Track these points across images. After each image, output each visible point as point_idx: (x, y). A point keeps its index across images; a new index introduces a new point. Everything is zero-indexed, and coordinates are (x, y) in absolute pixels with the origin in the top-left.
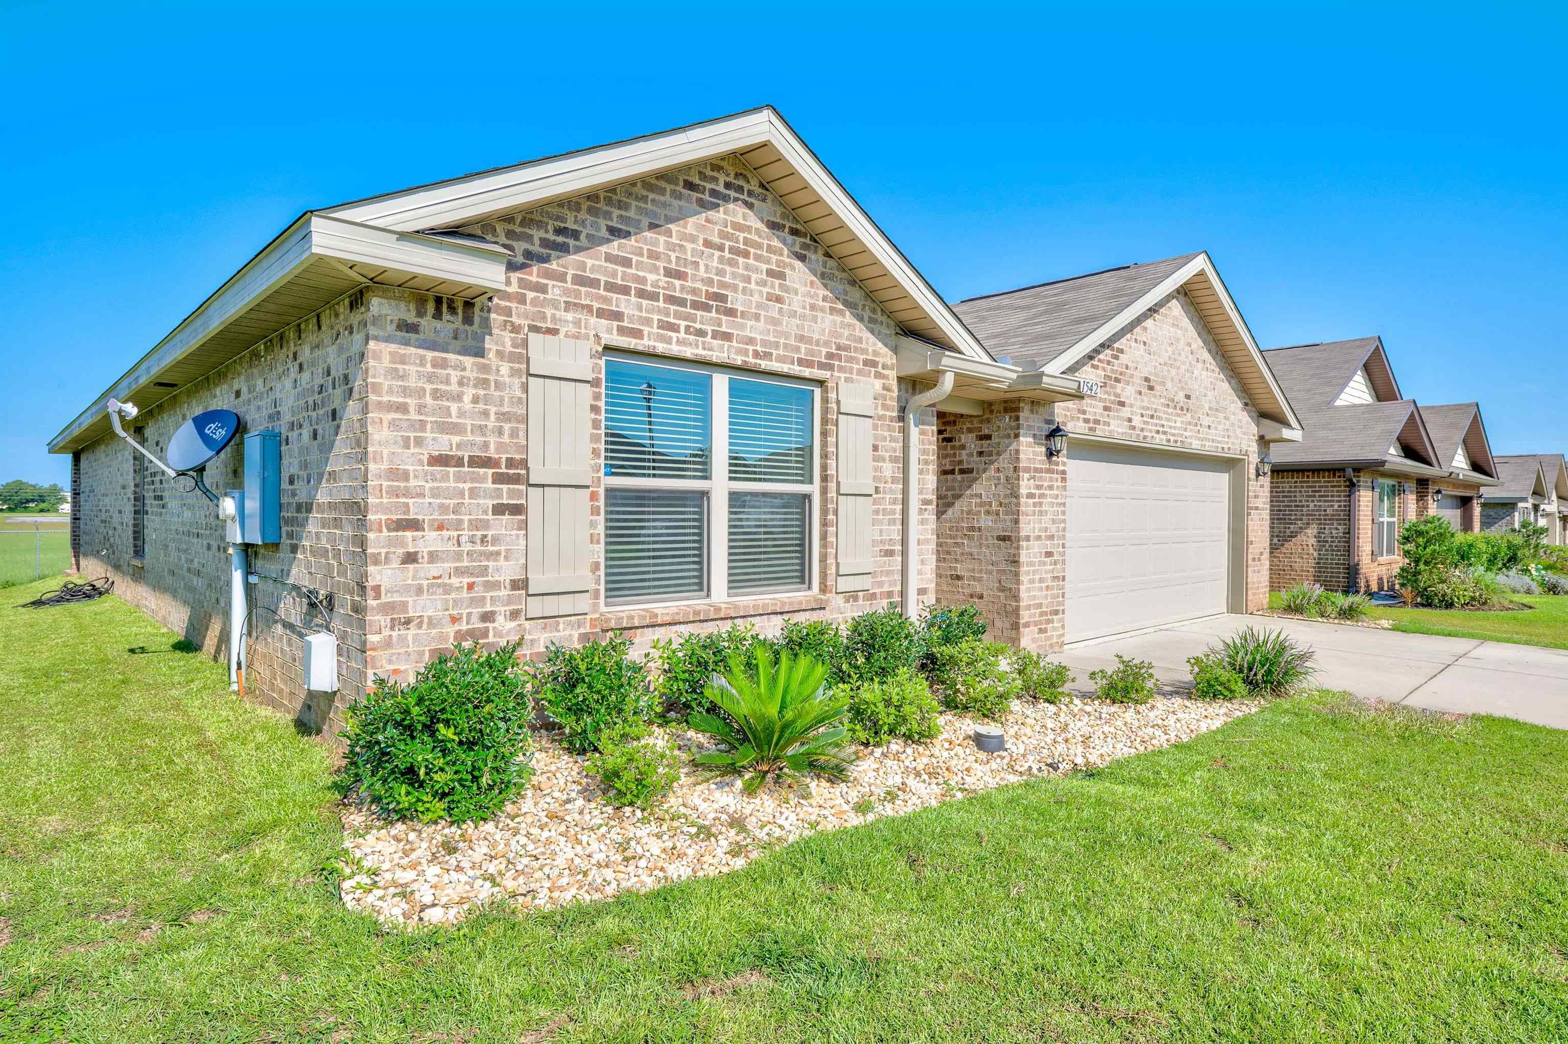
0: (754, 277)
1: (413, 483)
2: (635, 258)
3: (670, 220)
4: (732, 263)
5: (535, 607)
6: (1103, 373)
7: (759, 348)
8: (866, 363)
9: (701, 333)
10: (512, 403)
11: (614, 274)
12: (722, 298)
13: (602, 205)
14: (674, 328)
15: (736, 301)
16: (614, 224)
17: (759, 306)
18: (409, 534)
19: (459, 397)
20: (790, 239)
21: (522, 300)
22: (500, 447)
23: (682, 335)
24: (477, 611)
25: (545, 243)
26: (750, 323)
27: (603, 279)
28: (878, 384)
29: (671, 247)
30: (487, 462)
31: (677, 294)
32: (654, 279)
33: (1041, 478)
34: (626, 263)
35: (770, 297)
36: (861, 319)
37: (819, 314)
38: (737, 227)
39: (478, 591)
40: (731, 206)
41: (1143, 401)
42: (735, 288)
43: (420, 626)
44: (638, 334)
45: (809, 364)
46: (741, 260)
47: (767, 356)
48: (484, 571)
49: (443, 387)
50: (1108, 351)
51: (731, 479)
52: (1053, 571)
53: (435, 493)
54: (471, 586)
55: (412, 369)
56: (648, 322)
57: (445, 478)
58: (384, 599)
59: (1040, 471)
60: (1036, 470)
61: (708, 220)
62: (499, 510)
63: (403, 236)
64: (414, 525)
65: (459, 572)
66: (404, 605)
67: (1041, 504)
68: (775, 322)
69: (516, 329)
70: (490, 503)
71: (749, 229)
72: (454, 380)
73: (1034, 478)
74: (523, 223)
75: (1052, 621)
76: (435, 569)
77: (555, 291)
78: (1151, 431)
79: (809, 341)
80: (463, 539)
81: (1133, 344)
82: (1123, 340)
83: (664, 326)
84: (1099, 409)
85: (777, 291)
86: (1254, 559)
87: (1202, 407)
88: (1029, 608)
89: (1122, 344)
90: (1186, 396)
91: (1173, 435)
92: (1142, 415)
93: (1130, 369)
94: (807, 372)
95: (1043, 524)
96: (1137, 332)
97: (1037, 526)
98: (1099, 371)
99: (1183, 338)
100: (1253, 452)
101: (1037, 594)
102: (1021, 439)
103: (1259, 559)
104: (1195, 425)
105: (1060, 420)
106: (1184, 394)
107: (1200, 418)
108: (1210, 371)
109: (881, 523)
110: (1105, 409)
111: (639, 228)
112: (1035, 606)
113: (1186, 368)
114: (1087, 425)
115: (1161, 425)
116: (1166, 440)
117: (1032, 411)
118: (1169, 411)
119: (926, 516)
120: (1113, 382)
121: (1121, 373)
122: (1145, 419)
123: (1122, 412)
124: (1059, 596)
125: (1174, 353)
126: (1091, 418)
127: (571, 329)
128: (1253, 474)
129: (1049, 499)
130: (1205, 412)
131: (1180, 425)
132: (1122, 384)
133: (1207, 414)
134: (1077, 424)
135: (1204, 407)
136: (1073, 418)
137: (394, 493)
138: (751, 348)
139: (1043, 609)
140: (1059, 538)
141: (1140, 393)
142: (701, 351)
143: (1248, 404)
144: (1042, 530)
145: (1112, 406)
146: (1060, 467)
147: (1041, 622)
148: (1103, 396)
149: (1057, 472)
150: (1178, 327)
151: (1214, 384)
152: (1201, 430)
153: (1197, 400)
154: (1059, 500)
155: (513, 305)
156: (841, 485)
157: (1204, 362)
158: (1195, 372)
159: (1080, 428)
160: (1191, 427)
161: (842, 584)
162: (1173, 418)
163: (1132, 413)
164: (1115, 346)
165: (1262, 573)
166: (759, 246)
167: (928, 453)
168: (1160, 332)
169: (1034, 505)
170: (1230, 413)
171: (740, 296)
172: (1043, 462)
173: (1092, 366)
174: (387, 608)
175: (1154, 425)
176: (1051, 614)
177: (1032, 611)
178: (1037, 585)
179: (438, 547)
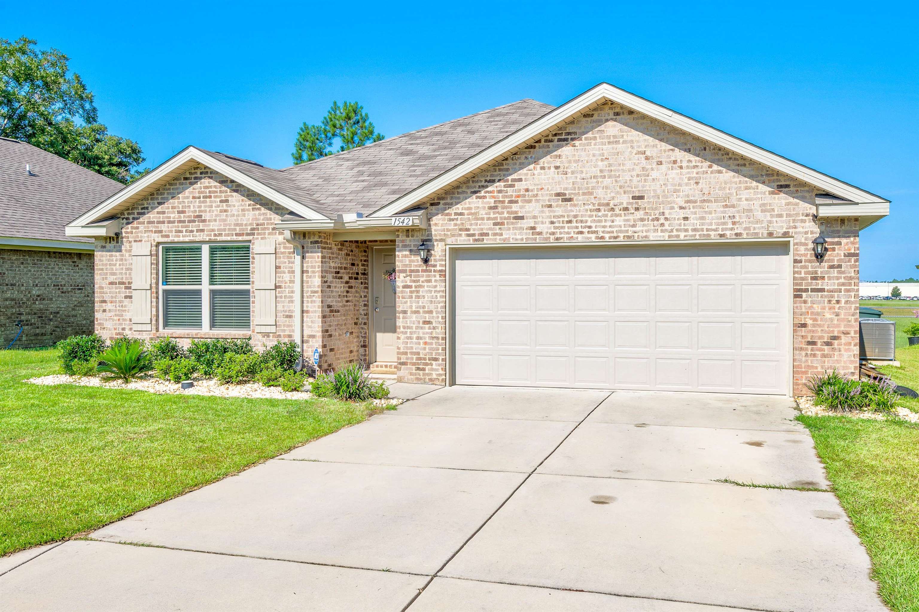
0: (214, 205)
1: (105, 290)
2: (166, 210)
3: (179, 193)
4: (204, 202)
5: (135, 327)
6: (492, 200)
7: (216, 233)
8: (274, 229)
9: (192, 231)
10: (129, 265)
11: (160, 217)
12: (201, 216)
13: (155, 196)
14: (181, 232)
15: (206, 216)
16: (160, 201)
17: (216, 216)
18: (104, 304)
19: (115, 265)
21: (132, 233)
22: (126, 278)
23: (184, 233)
24: (121, 327)
25: (139, 214)
26: (212, 223)
27: (156, 220)
29: (180, 203)
30: (123, 283)
31: (182, 219)
32: (174, 216)
33: (418, 276)
34: (164, 213)
35: (221, 211)
37: (246, 213)
38: (206, 187)
39: (121, 321)
40: (203, 180)
42: (205, 211)
43: (107, 330)
44: (168, 236)
45: (242, 235)
46: (208, 200)
47: (220, 235)
48: (122, 316)
49: (111, 262)
50: (502, 184)
51: (210, 284)
52: (431, 333)
53: (110, 293)
54: (119, 320)
55: (104, 258)
56: (171, 231)
57: (112, 288)
58: (99, 322)
59: (418, 271)
60: (411, 271)
61: (194, 189)
62: (126, 297)
63: (83, 227)
64: (105, 302)
65: (116, 315)
66: (104, 323)
67: (418, 292)
68: (225, 220)
69: (130, 242)
70: (124, 295)
71: (211, 187)
72: (114, 260)
73: (410, 276)
74: (132, 210)
75: (431, 364)
76: (110, 314)
77: (142, 228)
78: (568, 233)
79: (241, 225)
80: (117, 306)
82: (524, 171)
83: (177, 231)
84: (487, 226)
85: (225, 208)
86: (814, 343)
87: (670, 203)
88: (406, 353)
89: (520, 175)
90: (634, 198)
91: (609, 232)
92: (552, 223)
93: (532, 191)
94: (240, 238)
95: (421, 304)
96: (546, 161)
97: (414, 305)
98: (488, 200)
99: (630, 149)
100: (806, 233)
101: (415, 346)
102: (397, 253)
103: (828, 344)
104: (653, 220)
105: (438, 238)
106: (631, 196)
107: (663, 213)
108: (688, 167)
109: (283, 302)
110: (495, 224)
111: (168, 199)
112: (412, 353)
113: (634, 173)
114: (471, 238)
115: (585, 227)
116: (597, 238)
117: (408, 236)
118: (600, 214)
119: (314, 299)
120: (506, 204)
121: (518, 196)
122: (557, 225)
123: (521, 224)
124: (438, 350)
125: (610, 165)
126: (477, 232)
127: (146, 239)
128: (810, 255)
129: (426, 288)
130: (676, 206)
131: (622, 223)
132: (520, 204)
133: (681, 208)
134: (459, 238)
135: (674, 202)
136: (453, 236)
137: (101, 293)
138: (213, 233)
139: (421, 356)
140: (437, 312)
141: (550, 206)
142: (192, 238)
143: (787, 186)
144: (420, 307)
145: (506, 221)
146: (438, 268)
147: (418, 364)
148: (492, 216)
149: (435, 271)
150: (617, 142)
151: (696, 178)
152: (667, 223)
153: (659, 198)
154: (438, 289)
155: (129, 235)
156: (257, 285)
157: (675, 162)
158: (654, 174)
159: (463, 241)
160: (646, 222)
161: (258, 329)
162: (609, 218)
163: (535, 223)
164: (510, 178)
165: (836, 358)
166: (216, 192)
167: (315, 267)
168: (583, 153)
169: (411, 292)
170: (740, 199)
171: (208, 214)
172: (420, 266)
173: (477, 197)
174: (100, 324)
175: (572, 228)
176: (429, 360)
177: (409, 356)
178: (414, 340)
179: (111, 308)
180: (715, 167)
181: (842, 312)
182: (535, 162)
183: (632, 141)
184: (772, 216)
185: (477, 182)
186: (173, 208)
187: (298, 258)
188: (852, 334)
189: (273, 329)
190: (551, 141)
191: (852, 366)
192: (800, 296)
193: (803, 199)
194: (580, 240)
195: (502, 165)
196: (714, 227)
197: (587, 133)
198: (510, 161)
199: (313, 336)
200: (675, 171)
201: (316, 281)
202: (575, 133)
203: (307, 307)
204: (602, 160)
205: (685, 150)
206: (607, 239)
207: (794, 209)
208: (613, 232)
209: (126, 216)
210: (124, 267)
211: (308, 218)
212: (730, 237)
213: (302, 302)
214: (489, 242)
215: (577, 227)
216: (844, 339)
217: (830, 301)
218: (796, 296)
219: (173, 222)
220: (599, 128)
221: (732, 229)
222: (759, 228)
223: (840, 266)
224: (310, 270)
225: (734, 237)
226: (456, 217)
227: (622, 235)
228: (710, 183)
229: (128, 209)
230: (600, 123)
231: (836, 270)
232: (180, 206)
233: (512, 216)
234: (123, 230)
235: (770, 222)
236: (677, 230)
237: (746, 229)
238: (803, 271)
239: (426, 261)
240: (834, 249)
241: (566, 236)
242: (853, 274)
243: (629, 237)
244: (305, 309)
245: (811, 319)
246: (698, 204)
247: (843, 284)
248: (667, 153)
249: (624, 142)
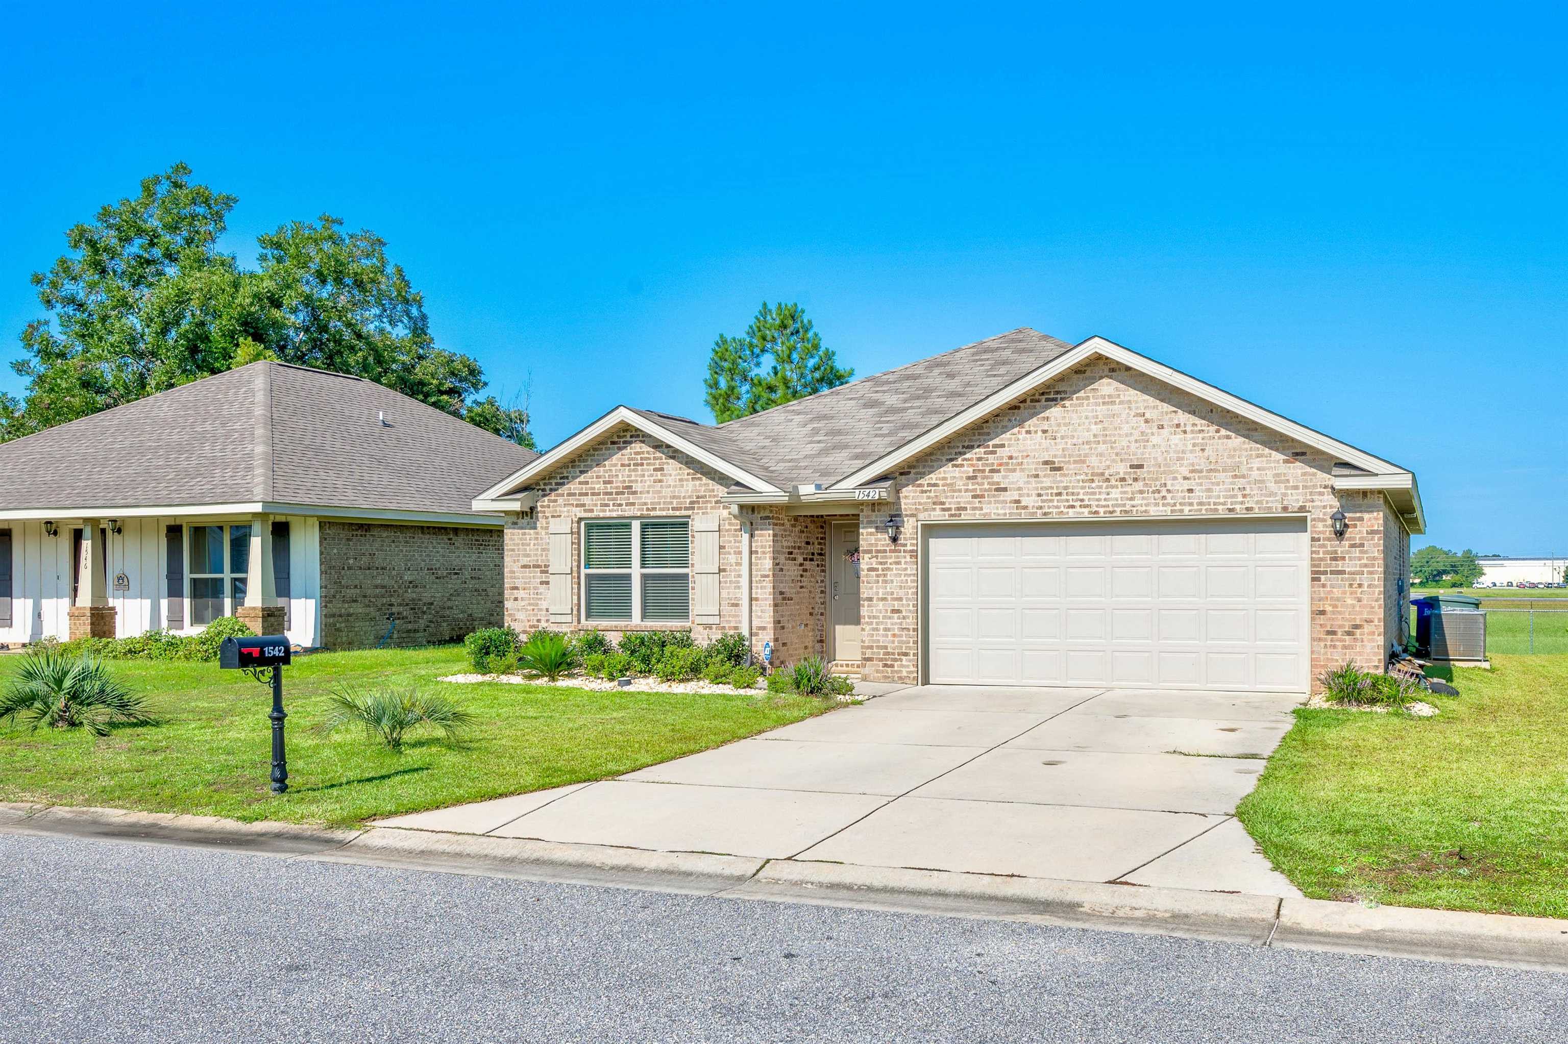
0: (646, 473)
1: (517, 574)
2: (590, 480)
3: (605, 460)
4: (634, 470)
5: (553, 619)
6: (971, 469)
7: (649, 506)
8: (716, 502)
9: (620, 505)
10: (545, 544)
11: (582, 489)
12: (631, 487)
13: (577, 463)
14: (608, 505)
15: (637, 487)
16: (582, 469)
17: (649, 486)
18: (515, 591)
19: (529, 545)
21: (549, 506)
22: (542, 561)
23: (611, 507)
24: (536, 618)
25: (557, 484)
26: (644, 496)
27: (578, 492)
28: (726, 513)
29: (606, 471)
30: (539, 566)
31: (609, 491)
32: (599, 487)
33: (886, 557)
34: (587, 483)
35: (655, 482)
36: (713, 480)
37: (685, 483)
38: (637, 453)
39: (536, 611)
40: (633, 445)
42: (637, 481)
43: (519, 621)
44: (592, 511)
45: (680, 509)
46: (639, 468)
47: (654, 509)
48: (537, 605)
49: (525, 541)
50: (982, 450)
51: (642, 567)
52: (901, 624)
53: (523, 577)
54: (533, 610)
55: (516, 537)
56: (596, 505)
57: (526, 572)
58: (509, 612)
59: (885, 551)
60: (878, 551)
61: (623, 455)
62: (542, 583)
63: (492, 500)
64: (516, 588)
65: (530, 604)
66: (515, 614)
67: (885, 575)
68: (660, 492)
69: (547, 518)
70: (539, 581)
71: (643, 453)
72: (528, 538)
73: (877, 557)
74: (548, 480)
75: (901, 660)
76: (523, 603)
77: (561, 500)
78: (1057, 507)
79: (679, 497)
80: (531, 593)
82: (1007, 435)
83: (603, 505)
84: (965, 499)
85: (659, 477)
86: (1333, 633)
87: (1172, 472)
88: (871, 647)
89: (1002, 439)
90: (1132, 467)
91: (1104, 506)
92: (1039, 495)
93: (1016, 458)
94: (678, 513)
95: (888, 590)
96: (1031, 424)
97: (881, 591)
98: (965, 468)
99: (1127, 411)
100: (1325, 507)
101: (881, 639)
102: (861, 531)
103: (1349, 633)
104: (1154, 492)
105: (908, 513)
106: (1128, 465)
107: (1165, 484)
108: (1192, 432)
109: (729, 588)
110: (974, 497)
111: (591, 467)
112: (878, 647)
113: (1132, 439)
114: (946, 513)
115: (1077, 500)
116: (1090, 513)
117: (873, 511)
118: (1094, 485)
120: (987, 474)
121: (1001, 465)
122: (1044, 498)
123: (1003, 496)
124: (909, 643)
125: (1105, 429)
126: (953, 506)
127: (566, 514)
128: (1329, 532)
129: (895, 572)
130: (1179, 476)
131: (1119, 496)
132: (1003, 473)
133: (1185, 478)
134: (932, 513)
135: (1177, 471)
136: (926, 510)
137: (511, 578)
138: (645, 507)
139: (889, 650)
140: (908, 599)
141: (1037, 476)
142: (620, 513)
143: (1303, 454)
144: (887, 593)
145: (986, 494)
146: (909, 548)
147: (886, 660)
148: (970, 487)
149: (905, 551)
150: (1113, 403)
151: (1202, 444)
152: (1169, 496)
153: (1160, 467)
154: (909, 572)
155: (546, 509)
156: (697, 568)
157: (1178, 426)
158: (1155, 440)
159: (937, 516)
160: (1145, 495)
161: (699, 620)
162: (1104, 490)
163: (1020, 495)
164: (991, 443)
165: (1358, 650)
166: (649, 459)
167: (765, 547)
168: (1074, 416)
169: (877, 576)
170: (1251, 469)
171: (639, 484)
172: (888, 545)
173: (954, 466)
174: (510, 615)
175: (1062, 501)
176: (899, 655)
177: (875, 650)
178: (881, 632)
179: (524, 596)
180: (1223, 432)
181: (1365, 597)
182: (1021, 424)
183: (1130, 401)
184: (1287, 488)
185: (954, 447)
186: (598, 477)
187: (746, 536)
188: (1376, 622)
189: (716, 620)
190: (1038, 401)
191: (1376, 658)
192: (1319, 579)
193: (1321, 468)
194: (1071, 515)
195: (982, 428)
196: (1222, 500)
197: (1079, 391)
198: (991, 424)
199: (764, 628)
200: (1178, 436)
201: (766, 564)
202: (1065, 392)
203: (757, 593)
204: (1096, 423)
205: (1190, 413)
206: (1102, 514)
207: (1311, 479)
208: (1108, 506)
209: (542, 487)
210: (540, 548)
211: (759, 490)
212: (1240, 512)
213: (751, 588)
214: (966, 517)
215: (1067, 501)
216: (1367, 628)
217: (1351, 585)
218: (1313, 579)
219: (599, 494)
220: (1092, 387)
221: (1242, 503)
222: (1272, 502)
223: (1362, 545)
224: (759, 550)
225: (1245, 512)
226: (929, 488)
227: (1118, 509)
228: (1217, 450)
229: (545, 479)
230: (1093, 380)
231: (1358, 549)
232: (607, 475)
233: (994, 487)
234: (539, 504)
235: (1285, 495)
236: (1181, 504)
237: (1257, 502)
238: (1321, 550)
239: (894, 540)
240: (1355, 526)
241: (1055, 510)
242: (1376, 554)
243: (1126, 512)
244: (754, 596)
245: (1330, 605)
246: (1204, 474)
247: (1366, 566)
248: (1169, 416)
249: (1121, 403)
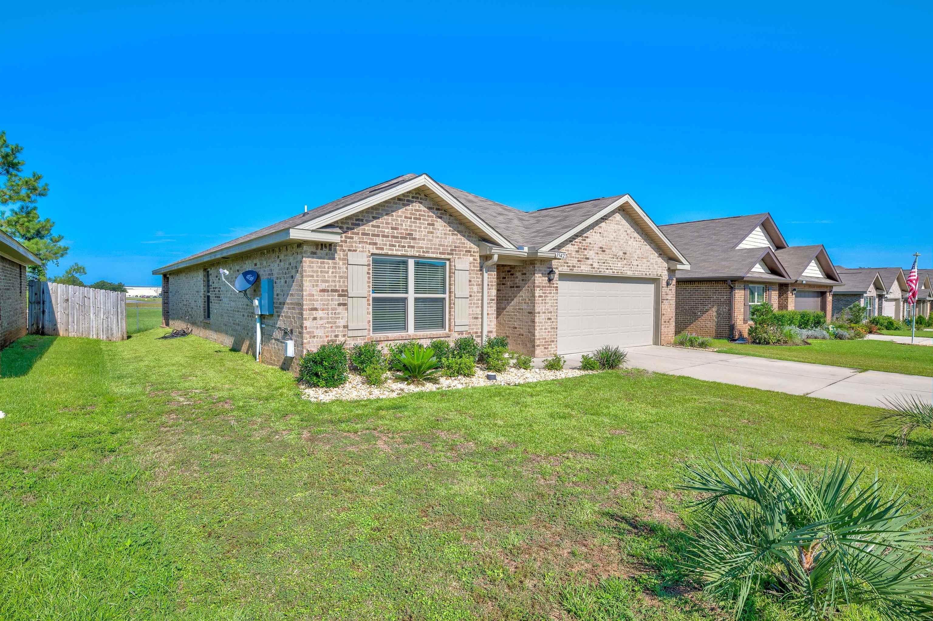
0: (423, 226)
1: (315, 297)
2: (381, 225)
3: (393, 211)
4: (414, 222)
5: (350, 334)
6: (577, 247)
7: (424, 250)
8: (466, 251)
9: (404, 247)
10: (343, 273)
11: (374, 231)
12: (412, 234)
14: (395, 246)
15: (417, 235)
16: (374, 215)
17: (424, 236)
18: (314, 312)
19: (328, 272)
20: (436, 212)
21: (346, 242)
22: (340, 286)
23: (397, 248)
24: (333, 334)
25: (353, 224)
26: (421, 242)
27: (371, 233)
28: (471, 259)
29: (393, 220)
30: (336, 291)
31: (396, 235)
32: (387, 231)
33: (545, 290)
34: (378, 227)
35: (428, 232)
36: (464, 236)
37: (447, 236)
38: (416, 210)
39: (334, 328)
40: (414, 204)
41: (599, 257)
42: (416, 231)
43: (317, 338)
44: (382, 249)
45: (444, 253)
46: (418, 221)
47: (428, 252)
48: (335, 323)
49: (323, 269)
50: (580, 238)
51: (415, 293)
52: (551, 325)
53: (321, 300)
54: (331, 327)
55: (315, 265)
56: (386, 245)
57: (324, 296)
58: (308, 330)
59: (546, 287)
60: (543, 287)
61: (406, 210)
62: (339, 305)
63: (313, 231)
64: (316, 309)
65: (328, 323)
66: (313, 332)
67: (545, 300)
68: (431, 241)
69: (344, 251)
70: (337, 303)
71: (421, 211)
72: (326, 267)
73: (542, 290)
75: (551, 345)
76: (321, 322)
77: (356, 238)
78: (604, 269)
79: (444, 246)
80: (329, 313)
81: (594, 234)
82: (589, 233)
83: (390, 245)
84: (574, 262)
85: (431, 230)
87: (633, 257)
88: (539, 339)
89: (587, 234)
90: (624, 253)
91: (616, 270)
92: (598, 263)
93: (592, 244)
94: (443, 256)
95: (547, 307)
96: (596, 229)
97: (543, 308)
98: (575, 247)
99: (623, 229)
100: (665, 275)
101: (544, 334)
103: (668, 322)
104: (629, 265)
105: (554, 267)
109: (472, 307)
110: (578, 261)
111: (382, 215)
113: (624, 241)
114: (568, 268)
115: (609, 266)
116: (613, 272)
117: (541, 264)
118: (614, 260)
119: (492, 305)
120: (582, 250)
121: (587, 246)
123: (588, 262)
124: (554, 335)
126: (571, 265)
127: (361, 249)
128: (666, 284)
129: (549, 298)
131: (620, 266)
132: (588, 251)
133: (636, 260)
134: (564, 268)
136: (561, 266)
137: (310, 300)
138: (421, 250)
139: (546, 340)
140: (554, 313)
141: (598, 253)
142: (404, 253)
144: (546, 309)
145: (582, 260)
146: (555, 285)
147: (545, 345)
148: (577, 256)
149: (553, 287)
152: (633, 267)
153: (631, 254)
154: (554, 298)
155: (343, 244)
156: (456, 294)
157: (635, 238)
158: (630, 243)
160: (627, 266)
161: (456, 329)
162: (616, 262)
163: (593, 262)
164: (584, 236)
165: (670, 328)
166: (425, 216)
167: (493, 282)
168: (609, 227)
169: (542, 300)
170: (651, 258)
171: (417, 233)
172: (546, 284)
173: (572, 245)
174: (309, 333)
176: (550, 342)
177: (541, 340)
178: (543, 330)
179: (322, 316)
180: (645, 243)
182: (593, 228)
183: (624, 225)
184: (658, 267)
186: (387, 223)
187: (486, 275)
188: (674, 317)
189: (466, 328)
193: (665, 260)
196: (644, 270)
197: (610, 217)
201: (493, 292)
204: (614, 232)
207: (663, 264)
210: (337, 275)
211: (505, 246)
213: (487, 307)
214: (576, 271)
216: (672, 320)
217: (669, 304)
218: (662, 302)
219: (388, 237)
221: (648, 272)
223: (671, 290)
224: (490, 284)
227: (620, 272)
228: (644, 250)
232: (394, 223)
233: (584, 257)
236: (635, 271)
237: (652, 272)
238: (664, 291)
239: (550, 281)
242: (674, 293)
243: (622, 273)
244: (487, 312)
245: (665, 312)
246: (641, 259)
247: (672, 297)
